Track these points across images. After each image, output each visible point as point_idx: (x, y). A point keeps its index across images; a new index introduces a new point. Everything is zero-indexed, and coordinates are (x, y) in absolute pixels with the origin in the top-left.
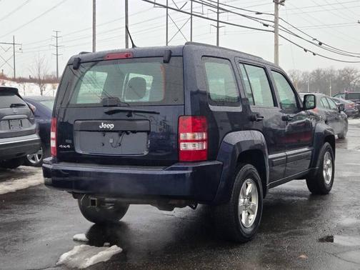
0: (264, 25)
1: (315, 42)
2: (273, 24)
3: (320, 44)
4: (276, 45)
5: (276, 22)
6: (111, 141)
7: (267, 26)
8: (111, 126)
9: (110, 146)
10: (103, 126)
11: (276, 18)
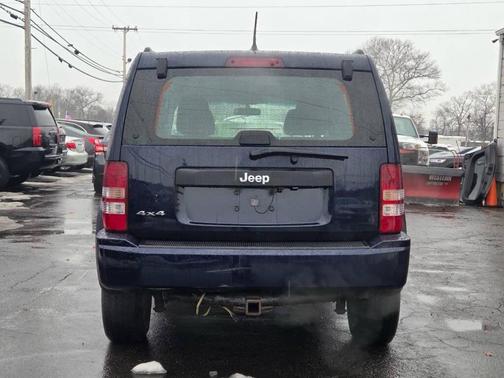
0: (12, 16)
1: (70, 48)
2: (23, 16)
3: (77, 52)
4: (28, 48)
5: (26, 13)
6: (255, 203)
7: (16, 17)
8: (265, 179)
9: (251, 211)
10: (247, 178)
11: (26, 7)
